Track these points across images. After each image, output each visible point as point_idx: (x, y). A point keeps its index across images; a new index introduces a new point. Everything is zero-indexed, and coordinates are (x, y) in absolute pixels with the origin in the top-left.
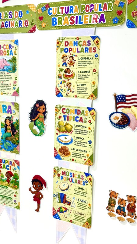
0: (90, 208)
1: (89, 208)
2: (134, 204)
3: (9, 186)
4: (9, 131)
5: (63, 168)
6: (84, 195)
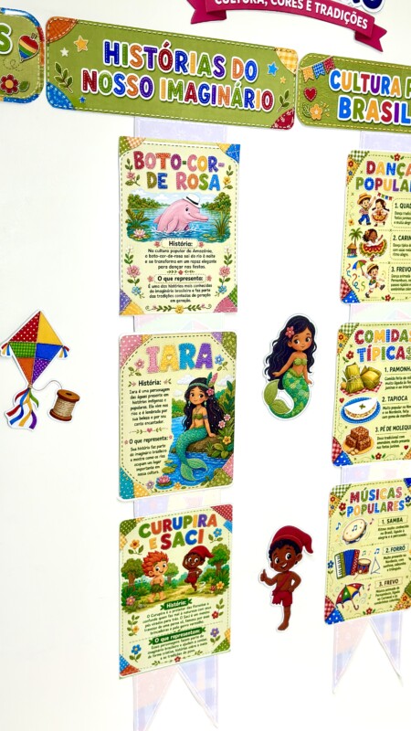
1: (410, 559)
3: (195, 593)
4: (198, 423)
5: (353, 483)
6: (402, 533)
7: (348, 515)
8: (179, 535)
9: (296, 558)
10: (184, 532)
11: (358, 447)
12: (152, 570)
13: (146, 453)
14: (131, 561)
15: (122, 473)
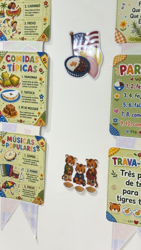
0: (43, 179)
1: (40, 179)
2: (95, 169)
5: (8, 132)
6: (35, 164)
7: (6, 147)
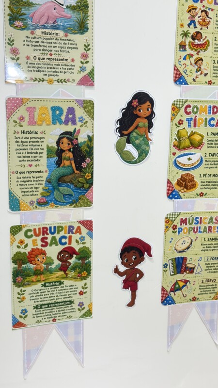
3: (66, 277)
4: (67, 163)
5: (182, 212)
7: (179, 233)
8: (54, 238)
9: (140, 259)
10: (58, 237)
11: (186, 187)
12: (34, 260)
13: (28, 181)
14: (18, 253)
15: (10, 193)
